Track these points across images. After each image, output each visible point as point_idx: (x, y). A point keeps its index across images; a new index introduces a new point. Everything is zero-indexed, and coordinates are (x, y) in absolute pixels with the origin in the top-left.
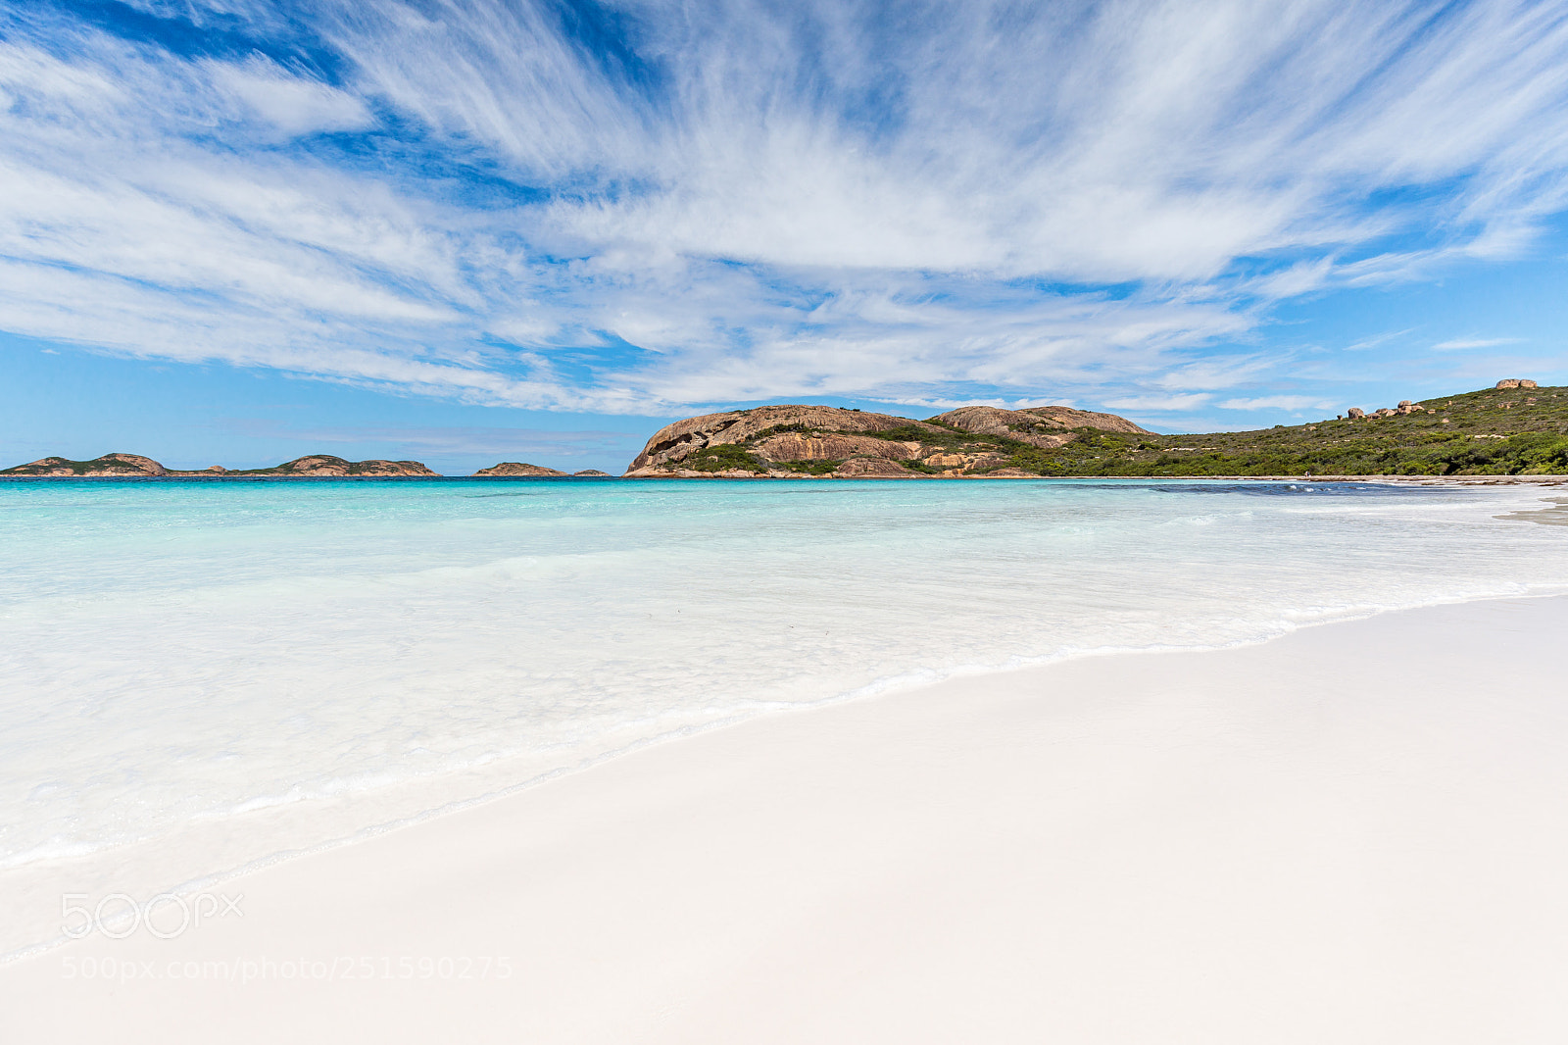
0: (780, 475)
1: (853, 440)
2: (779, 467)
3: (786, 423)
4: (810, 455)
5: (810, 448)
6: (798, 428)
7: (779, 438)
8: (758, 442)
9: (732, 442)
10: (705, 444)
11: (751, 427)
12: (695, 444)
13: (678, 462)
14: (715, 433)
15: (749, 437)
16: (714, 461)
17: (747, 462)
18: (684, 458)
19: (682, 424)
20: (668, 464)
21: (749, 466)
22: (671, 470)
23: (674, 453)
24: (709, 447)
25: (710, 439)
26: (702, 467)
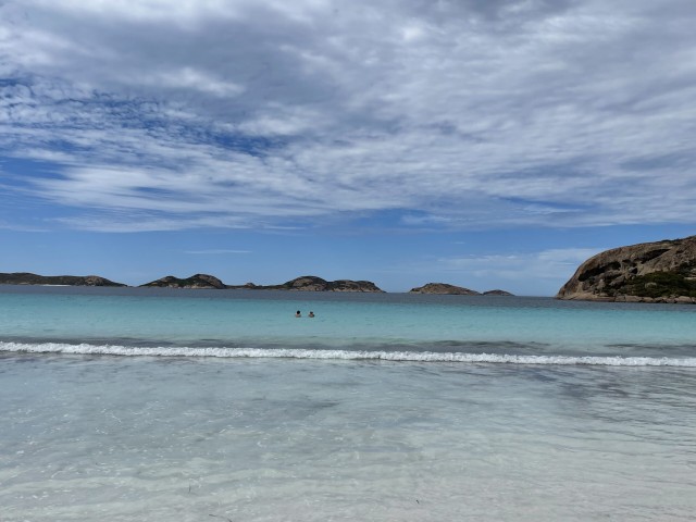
9: (665, 270)
10: (635, 271)
11: (683, 255)
12: (625, 272)
13: (617, 286)
14: (644, 261)
15: (684, 265)
16: (653, 287)
17: (688, 289)
18: (623, 284)
19: (610, 253)
20: (607, 289)
21: (691, 292)
22: (610, 295)
23: (608, 279)
24: (642, 273)
25: (640, 266)
26: (642, 293)
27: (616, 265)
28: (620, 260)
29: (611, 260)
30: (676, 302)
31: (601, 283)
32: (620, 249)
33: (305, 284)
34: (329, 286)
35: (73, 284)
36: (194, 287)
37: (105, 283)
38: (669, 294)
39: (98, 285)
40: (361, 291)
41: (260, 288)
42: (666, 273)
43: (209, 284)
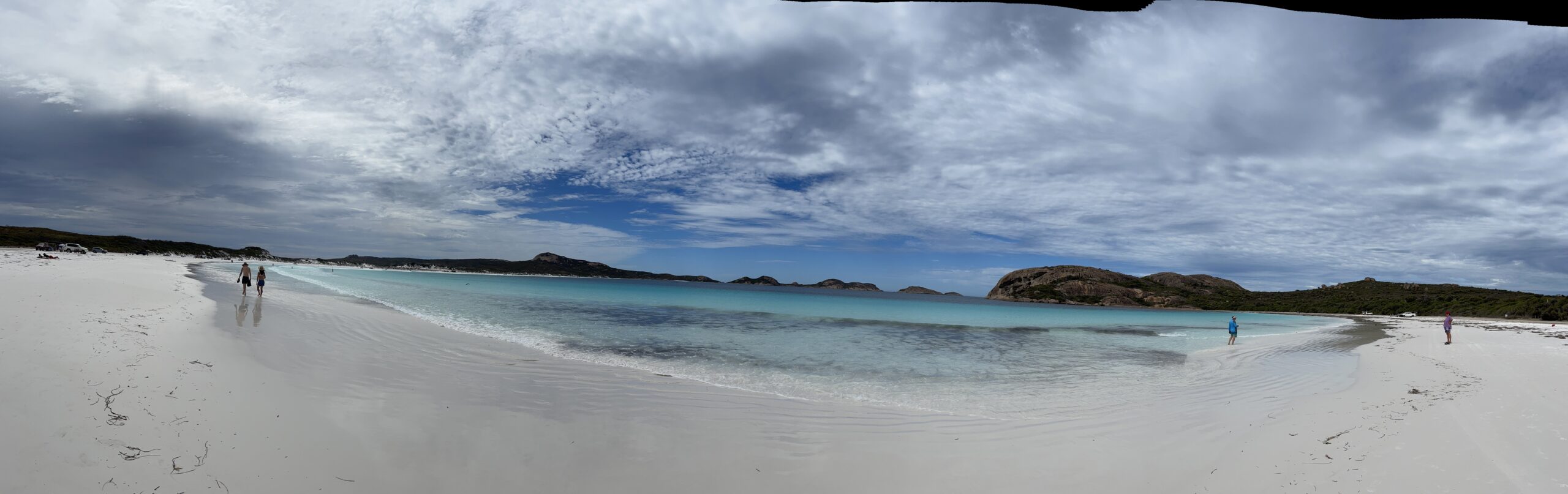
0: (1072, 303)
1: (1108, 286)
2: (1072, 299)
3: (1073, 275)
4: (1087, 293)
5: (1087, 288)
6: (1077, 278)
7: (1071, 283)
8: (1059, 284)
9: (1045, 284)
10: (1030, 284)
11: (1054, 276)
12: (1024, 283)
13: (1019, 292)
14: (1035, 278)
15: (1054, 282)
16: (1038, 293)
17: (1055, 295)
18: (1023, 291)
19: (1017, 272)
20: (1014, 294)
21: (1056, 297)
22: (1016, 297)
23: (1015, 288)
24: (1032, 285)
25: (1032, 281)
26: (1032, 296)
27: (1020, 280)
28: (1022, 277)
29: (1017, 277)
30: (1049, 303)
31: (1011, 290)
32: (1022, 270)
33: (830, 284)
34: (846, 286)
35: (690, 280)
36: (761, 284)
37: (708, 280)
38: (1045, 297)
39: (704, 281)
40: (867, 290)
41: (801, 285)
42: (1045, 286)
43: (769, 282)
